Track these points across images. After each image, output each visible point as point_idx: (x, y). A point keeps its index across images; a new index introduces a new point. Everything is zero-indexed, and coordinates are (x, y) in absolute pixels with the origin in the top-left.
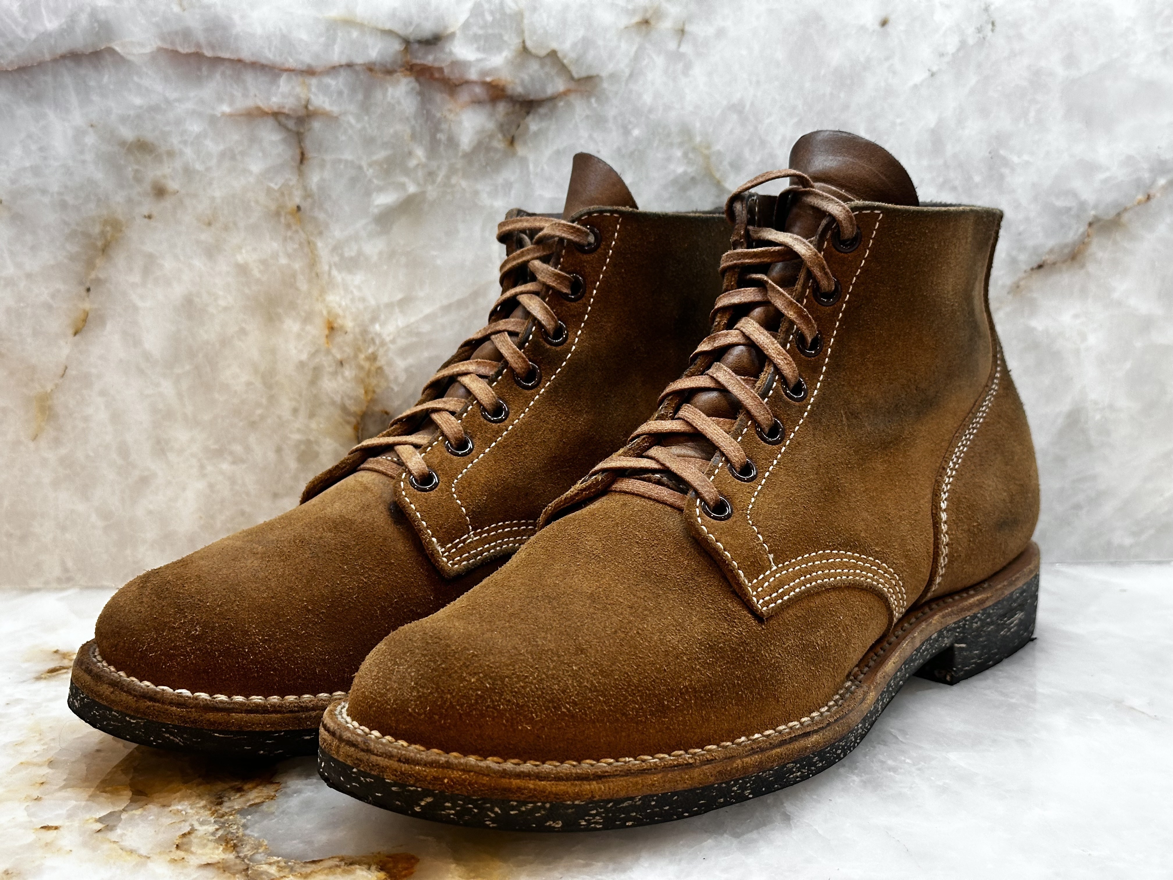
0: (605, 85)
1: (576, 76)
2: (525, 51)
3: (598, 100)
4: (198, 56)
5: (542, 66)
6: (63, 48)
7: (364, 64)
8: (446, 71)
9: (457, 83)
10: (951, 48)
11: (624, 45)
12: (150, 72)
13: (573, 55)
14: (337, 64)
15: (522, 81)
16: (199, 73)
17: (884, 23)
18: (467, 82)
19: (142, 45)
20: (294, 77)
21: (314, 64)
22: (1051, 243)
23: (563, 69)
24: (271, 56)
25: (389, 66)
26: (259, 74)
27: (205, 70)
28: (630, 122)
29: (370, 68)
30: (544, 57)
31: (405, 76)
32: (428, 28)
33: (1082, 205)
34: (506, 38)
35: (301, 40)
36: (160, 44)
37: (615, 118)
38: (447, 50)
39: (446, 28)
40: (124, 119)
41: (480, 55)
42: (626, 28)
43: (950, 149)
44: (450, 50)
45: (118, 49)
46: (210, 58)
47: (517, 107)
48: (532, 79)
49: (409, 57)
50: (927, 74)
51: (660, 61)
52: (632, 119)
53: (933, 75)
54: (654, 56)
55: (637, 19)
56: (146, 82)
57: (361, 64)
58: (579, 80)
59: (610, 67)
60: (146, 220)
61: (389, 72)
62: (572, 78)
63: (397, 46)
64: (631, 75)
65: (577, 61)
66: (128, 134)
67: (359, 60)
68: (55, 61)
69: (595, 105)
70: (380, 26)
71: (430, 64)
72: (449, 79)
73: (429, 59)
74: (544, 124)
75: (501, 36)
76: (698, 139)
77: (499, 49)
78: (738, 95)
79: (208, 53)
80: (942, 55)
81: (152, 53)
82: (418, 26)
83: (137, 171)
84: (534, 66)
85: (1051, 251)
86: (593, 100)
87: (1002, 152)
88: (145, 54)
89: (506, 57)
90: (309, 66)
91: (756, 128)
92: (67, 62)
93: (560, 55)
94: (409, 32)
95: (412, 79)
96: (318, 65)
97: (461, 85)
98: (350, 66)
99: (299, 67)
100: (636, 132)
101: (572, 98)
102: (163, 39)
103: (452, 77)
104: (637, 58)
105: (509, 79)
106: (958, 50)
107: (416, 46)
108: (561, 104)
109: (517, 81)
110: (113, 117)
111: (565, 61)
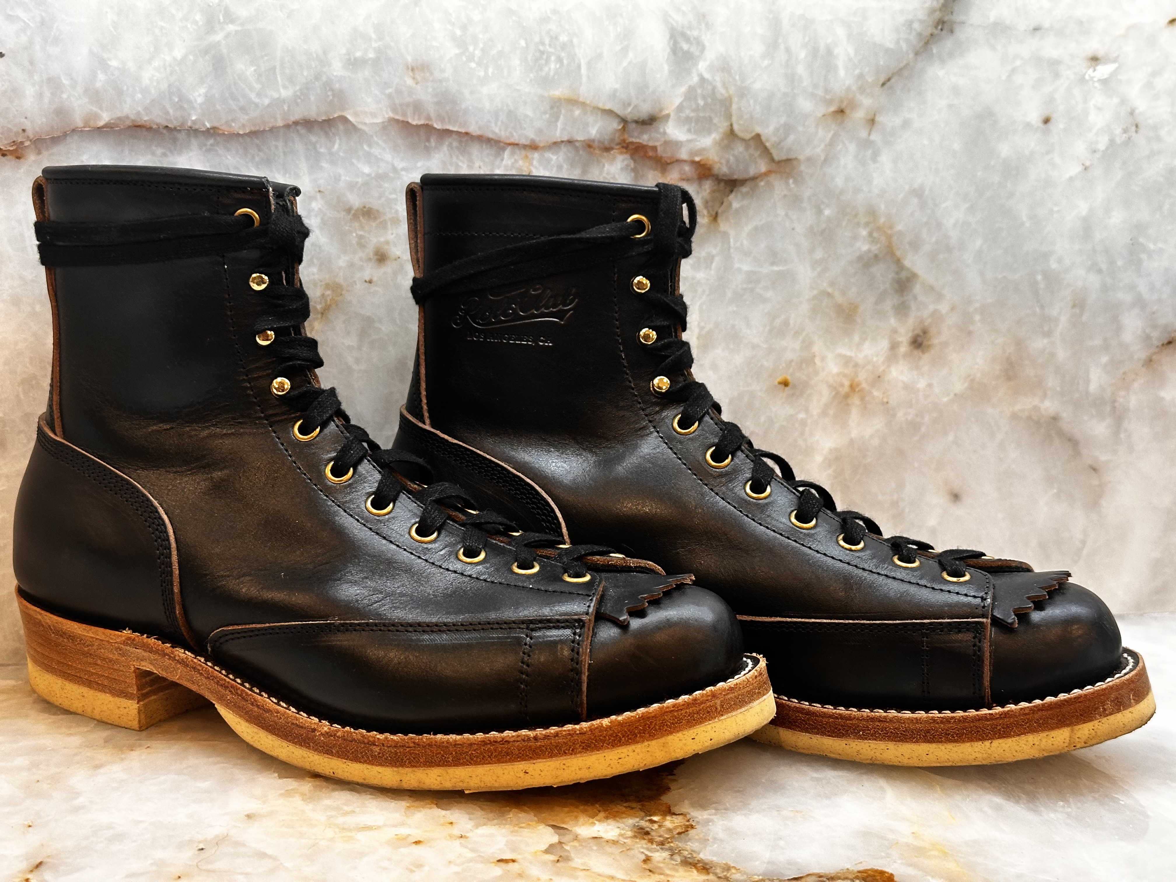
0: (802, 168)
1: (776, 158)
2: (731, 134)
3: (796, 181)
4: (428, 128)
5: (747, 148)
6: (297, 115)
7: (584, 141)
8: (659, 149)
9: (669, 161)
10: (1102, 146)
11: (821, 132)
12: (380, 142)
13: (774, 139)
14: (559, 140)
15: (728, 161)
16: (427, 144)
17: (1047, 121)
18: (678, 161)
19: (373, 115)
20: (518, 152)
21: (537, 139)
23: (766, 151)
24: (497, 130)
25: (606, 143)
26: (484, 146)
27: (433, 142)
28: (823, 202)
29: (589, 145)
30: (749, 140)
31: (621, 153)
32: (645, 109)
34: (716, 120)
35: (526, 116)
36: (391, 115)
37: (809, 198)
38: (662, 130)
39: (661, 110)
40: (351, 186)
41: (690, 137)
42: (824, 116)
43: (1098, 236)
44: (664, 129)
45: (350, 117)
46: (439, 130)
47: (722, 184)
48: (737, 160)
49: (626, 136)
50: (1080, 168)
51: (852, 148)
52: (825, 200)
53: (1086, 169)
54: (847, 142)
55: (833, 108)
56: (376, 151)
57: (581, 141)
58: (779, 162)
59: (808, 152)
60: (367, 285)
61: (607, 149)
62: (772, 160)
63: (616, 125)
64: (826, 160)
65: (777, 145)
66: (355, 200)
67: (580, 137)
68: (287, 126)
69: (792, 186)
70: (601, 105)
71: (645, 143)
72: (661, 157)
73: (645, 139)
74: (745, 202)
75: (710, 119)
76: (882, 220)
77: (709, 132)
78: (919, 181)
79: (438, 126)
80: (1094, 152)
81: (383, 122)
82: (636, 106)
83: (361, 237)
84: (739, 149)
86: (791, 181)
88: (377, 123)
89: (715, 139)
90: (533, 141)
92: (299, 128)
93: (763, 138)
94: (628, 112)
95: (627, 156)
96: (541, 140)
97: (673, 163)
98: (570, 142)
99: (523, 141)
100: (827, 212)
101: (772, 178)
102: (394, 110)
103: (664, 155)
104: (831, 144)
105: (716, 159)
106: (1107, 148)
107: (634, 125)
108: (762, 183)
109: (723, 161)
110: (342, 184)
111: (767, 144)
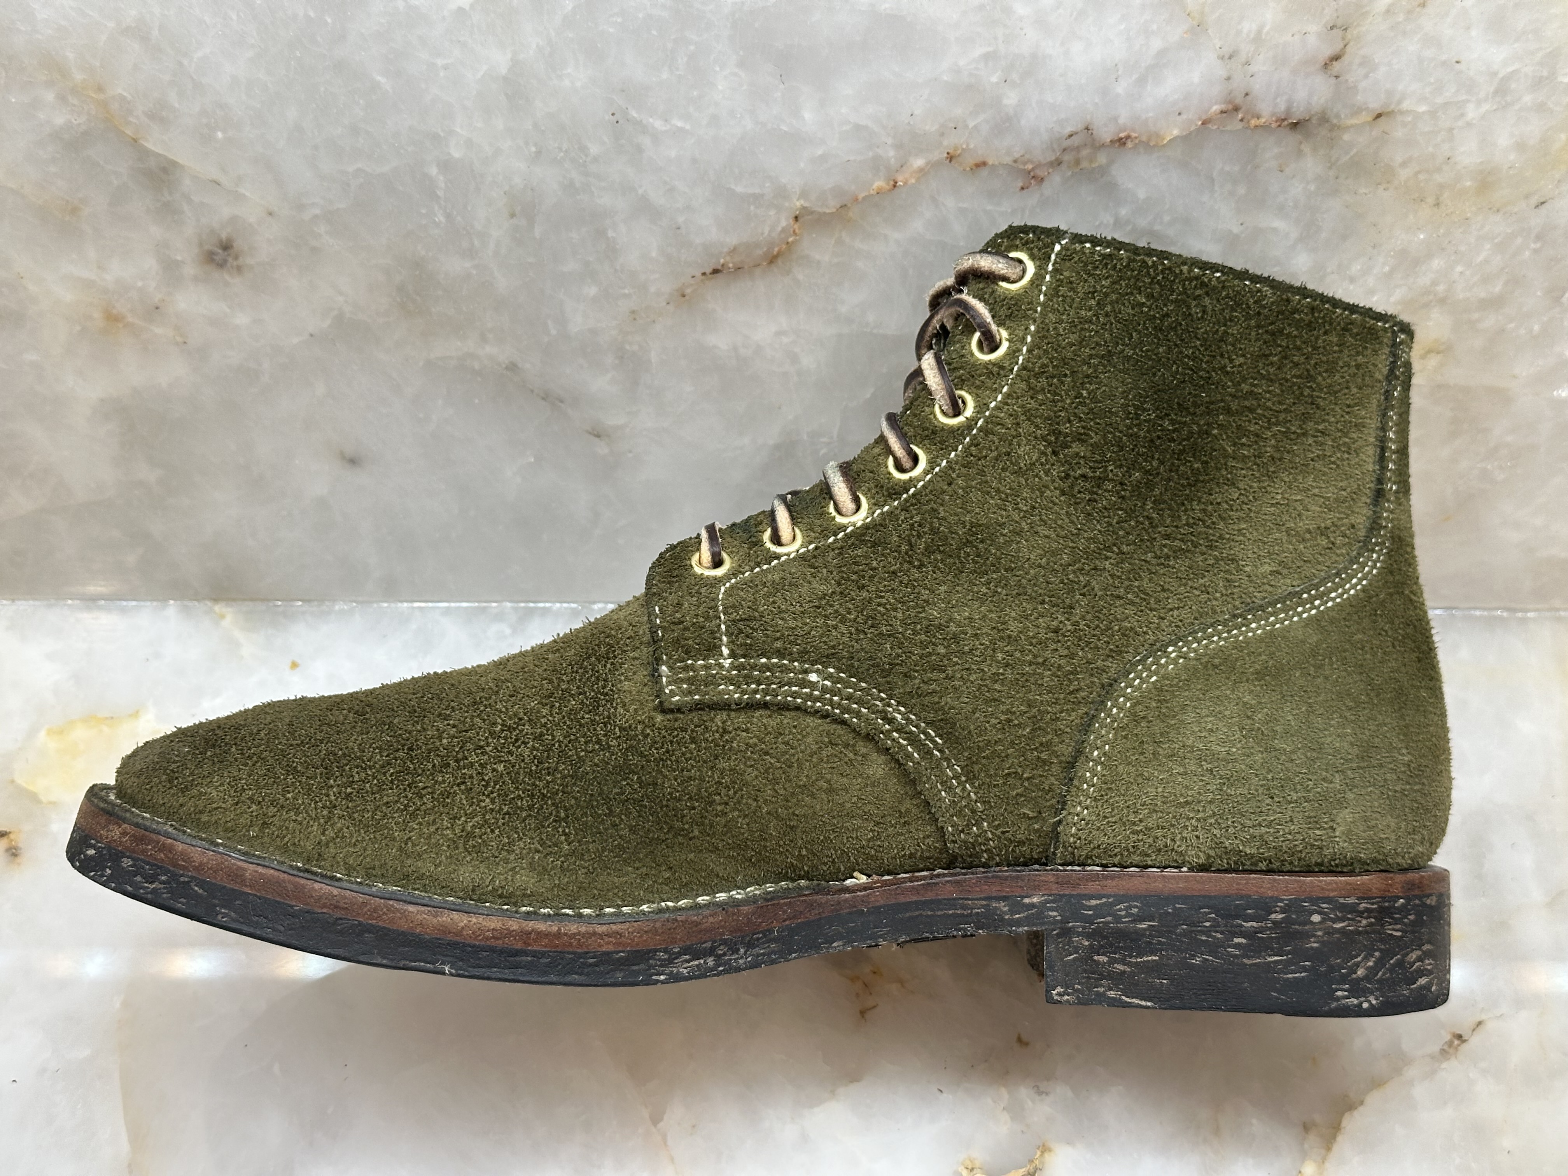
22: (732, 240)
33: (782, 193)
85: (734, 251)
87: (634, 113)
91: (180, 64)
